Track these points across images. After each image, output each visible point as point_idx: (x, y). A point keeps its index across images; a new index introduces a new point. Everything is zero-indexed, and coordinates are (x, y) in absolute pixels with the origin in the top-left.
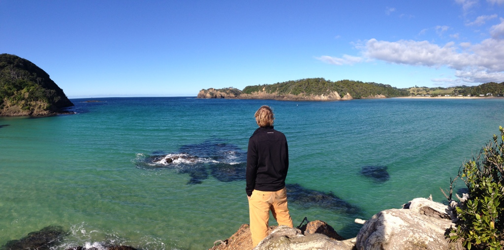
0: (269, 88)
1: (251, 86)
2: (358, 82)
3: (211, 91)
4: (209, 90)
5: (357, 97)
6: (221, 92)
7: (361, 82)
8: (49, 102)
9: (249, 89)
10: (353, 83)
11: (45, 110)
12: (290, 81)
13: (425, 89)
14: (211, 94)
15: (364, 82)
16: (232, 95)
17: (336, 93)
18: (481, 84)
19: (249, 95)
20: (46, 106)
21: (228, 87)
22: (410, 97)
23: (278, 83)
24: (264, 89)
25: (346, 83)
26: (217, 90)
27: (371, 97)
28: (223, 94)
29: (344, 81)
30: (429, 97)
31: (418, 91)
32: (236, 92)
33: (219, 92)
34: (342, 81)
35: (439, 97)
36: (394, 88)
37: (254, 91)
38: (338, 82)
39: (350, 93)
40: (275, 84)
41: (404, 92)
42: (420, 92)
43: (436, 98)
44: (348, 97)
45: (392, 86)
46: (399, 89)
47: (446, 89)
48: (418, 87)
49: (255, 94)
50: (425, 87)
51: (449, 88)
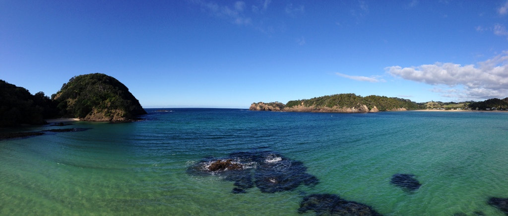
0: (307, 102)
1: (292, 101)
2: (383, 97)
3: (260, 104)
5: (383, 110)
6: (269, 105)
7: (386, 97)
8: (126, 111)
9: (291, 104)
10: (379, 98)
11: (122, 117)
12: (325, 96)
13: (440, 103)
14: (261, 107)
15: (388, 97)
16: (278, 108)
17: (365, 106)
18: (487, 100)
19: (291, 108)
20: (123, 113)
21: (274, 102)
22: (427, 110)
23: (315, 98)
24: (302, 104)
25: (373, 98)
26: (265, 104)
27: (394, 110)
28: (270, 107)
29: (372, 96)
30: (443, 110)
31: (434, 105)
32: (281, 106)
33: (267, 106)
34: (370, 96)
35: (452, 110)
36: (413, 102)
37: (294, 105)
38: (367, 97)
39: (377, 106)
40: (312, 99)
41: (422, 106)
43: (450, 111)
44: (375, 109)
45: (412, 101)
46: (418, 104)
47: (457, 103)
48: (434, 102)
49: (296, 108)
51: (460, 103)
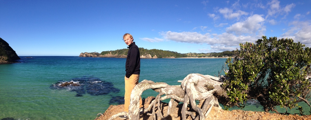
0: (113, 52)
2: (161, 50)
4: (85, 53)
5: (160, 57)
6: (91, 54)
8: (8, 57)
9: (104, 53)
10: (158, 50)
11: (6, 61)
12: (124, 49)
13: (195, 54)
14: (86, 55)
15: (164, 50)
16: (96, 56)
17: (150, 55)
18: (223, 51)
19: (103, 55)
20: (6, 58)
21: (94, 52)
22: (188, 58)
23: (118, 50)
24: (110, 53)
25: (155, 50)
26: (89, 53)
27: (167, 57)
29: (154, 49)
30: (197, 58)
31: (191, 55)
32: (97, 54)
33: (89, 54)
34: (153, 50)
35: (203, 58)
36: (179, 53)
37: (106, 54)
38: (151, 50)
39: (156, 55)
40: (116, 50)
41: (184, 55)
42: (192, 55)
43: (201, 58)
44: (155, 57)
46: (182, 54)
47: (206, 54)
48: (191, 53)
50: (195, 53)
51: (208, 53)
